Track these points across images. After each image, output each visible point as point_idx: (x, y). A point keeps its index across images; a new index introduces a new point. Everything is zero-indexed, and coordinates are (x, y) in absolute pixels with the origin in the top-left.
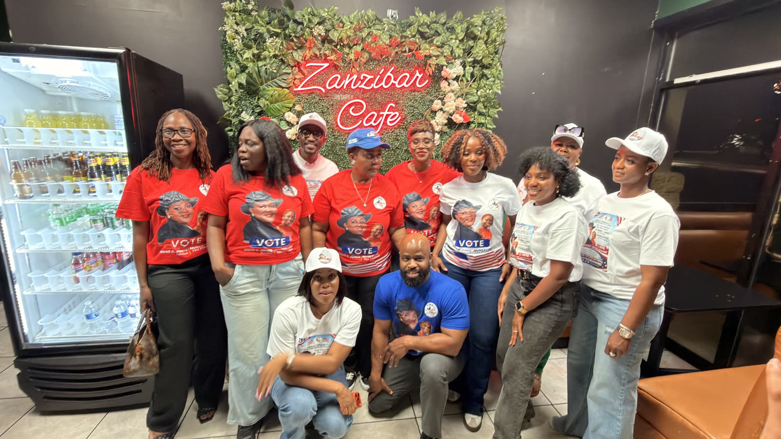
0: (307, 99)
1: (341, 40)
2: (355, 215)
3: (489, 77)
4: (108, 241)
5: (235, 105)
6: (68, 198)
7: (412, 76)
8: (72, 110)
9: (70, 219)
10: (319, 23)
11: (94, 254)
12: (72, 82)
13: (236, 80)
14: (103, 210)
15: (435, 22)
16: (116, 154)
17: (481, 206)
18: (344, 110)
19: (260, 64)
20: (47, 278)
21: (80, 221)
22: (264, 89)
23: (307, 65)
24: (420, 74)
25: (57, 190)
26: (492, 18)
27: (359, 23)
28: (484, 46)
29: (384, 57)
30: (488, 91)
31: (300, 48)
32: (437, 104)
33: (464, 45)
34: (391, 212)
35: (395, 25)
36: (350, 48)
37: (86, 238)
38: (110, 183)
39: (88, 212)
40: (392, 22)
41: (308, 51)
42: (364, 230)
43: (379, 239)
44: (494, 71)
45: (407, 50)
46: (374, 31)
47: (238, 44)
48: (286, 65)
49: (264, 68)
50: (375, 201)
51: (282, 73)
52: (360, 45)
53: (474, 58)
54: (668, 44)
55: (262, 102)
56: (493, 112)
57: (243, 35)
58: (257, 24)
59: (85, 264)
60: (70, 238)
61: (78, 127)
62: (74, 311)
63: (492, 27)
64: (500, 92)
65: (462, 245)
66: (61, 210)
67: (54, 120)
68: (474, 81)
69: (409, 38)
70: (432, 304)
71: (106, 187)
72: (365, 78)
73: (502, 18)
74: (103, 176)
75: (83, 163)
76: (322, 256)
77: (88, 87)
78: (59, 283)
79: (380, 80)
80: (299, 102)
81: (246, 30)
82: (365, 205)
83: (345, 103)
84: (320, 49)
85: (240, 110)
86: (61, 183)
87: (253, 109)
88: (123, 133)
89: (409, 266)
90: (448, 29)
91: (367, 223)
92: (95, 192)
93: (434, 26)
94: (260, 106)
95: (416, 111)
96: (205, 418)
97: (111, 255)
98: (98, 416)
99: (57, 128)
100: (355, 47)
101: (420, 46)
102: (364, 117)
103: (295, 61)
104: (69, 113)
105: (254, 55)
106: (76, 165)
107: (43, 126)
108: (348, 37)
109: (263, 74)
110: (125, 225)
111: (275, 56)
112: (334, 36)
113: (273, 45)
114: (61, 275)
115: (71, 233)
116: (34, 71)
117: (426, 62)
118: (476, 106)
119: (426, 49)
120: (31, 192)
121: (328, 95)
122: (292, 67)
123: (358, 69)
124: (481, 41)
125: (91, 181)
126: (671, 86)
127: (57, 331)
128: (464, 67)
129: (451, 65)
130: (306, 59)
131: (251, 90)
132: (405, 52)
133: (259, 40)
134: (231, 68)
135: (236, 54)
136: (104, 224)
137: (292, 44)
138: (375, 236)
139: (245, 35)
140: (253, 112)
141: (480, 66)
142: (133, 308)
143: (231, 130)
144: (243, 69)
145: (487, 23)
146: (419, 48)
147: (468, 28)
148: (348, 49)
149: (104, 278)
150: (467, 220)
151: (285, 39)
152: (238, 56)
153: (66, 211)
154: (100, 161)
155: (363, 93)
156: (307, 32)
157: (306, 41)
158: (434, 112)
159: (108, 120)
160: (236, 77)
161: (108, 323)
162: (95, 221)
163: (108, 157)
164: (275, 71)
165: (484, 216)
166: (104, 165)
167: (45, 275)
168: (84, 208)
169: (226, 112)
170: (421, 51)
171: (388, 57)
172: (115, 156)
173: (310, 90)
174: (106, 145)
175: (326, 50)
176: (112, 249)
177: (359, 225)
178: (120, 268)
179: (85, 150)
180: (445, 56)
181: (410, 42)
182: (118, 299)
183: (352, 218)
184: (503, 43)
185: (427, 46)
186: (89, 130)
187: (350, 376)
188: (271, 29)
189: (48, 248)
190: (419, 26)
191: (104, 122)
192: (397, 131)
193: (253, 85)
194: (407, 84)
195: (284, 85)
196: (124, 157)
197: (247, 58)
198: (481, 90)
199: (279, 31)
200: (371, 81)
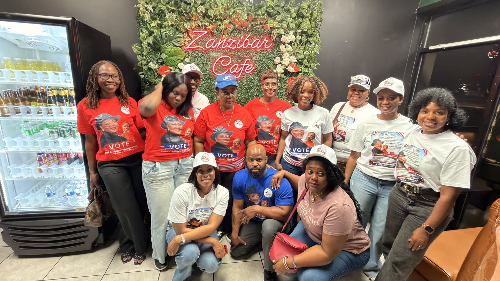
0: (193, 55)
1: (216, 16)
2: (222, 132)
3: (312, 42)
4: (61, 146)
5: (146, 57)
6: (34, 117)
7: (262, 41)
8: (36, 58)
9: (35, 131)
10: (201, 4)
11: (52, 154)
12: (35, 39)
13: (146, 41)
14: (57, 125)
15: (277, 6)
16: (66, 88)
17: (307, 127)
18: (217, 62)
19: (162, 30)
20: (20, 169)
21: (42, 132)
22: (165, 48)
23: (193, 32)
24: (267, 40)
25: (26, 112)
26: (314, 4)
27: (228, 5)
28: (309, 22)
29: (243, 28)
30: (311, 52)
31: (188, 20)
32: (278, 60)
33: (296, 21)
34: (246, 130)
35: (251, 7)
36: (222, 21)
37: (46, 143)
38: (62, 107)
39: (47, 126)
40: (249, 5)
41: (194, 23)
42: (228, 142)
43: (238, 147)
44: (315, 38)
45: (259, 24)
46: (237, 11)
47: (147, 17)
48: (179, 32)
49: (164, 34)
50: (236, 123)
51: (176, 37)
52: (228, 19)
53: (302, 30)
54: (426, 24)
55: (163, 56)
56: (314, 66)
57: (151, 11)
58: (160, 4)
59: (46, 161)
60: (35, 143)
61: (40, 70)
62: (39, 191)
63: (314, 10)
64: (318, 52)
65: (294, 151)
66: (30, 125)
67: (24, 65)
68: (302, 45)
69: (260, 16)
70: (269, 189)
71: (59, 110)
72: (231, 41)
73: (321, 4)
74: (57, 102)
75: (44, 94)
76: (203, 157)
77: (46, 43)
78: (29, 173)
79: (241, 43)
80: (188, 56)
81: (153, 7)
82: (229, 126)
83: (218, 58)
84: (202, 22)
85: (149, 61)
86: (29, 107)
87: (157, 60)
88: (71, 74)
89: (253, 165)
90: (285, 10)
91: (230, 138)
92: (52, 113)
93: (276, 8)
94: (162, 59)
95: (264, 64)
96: (126, 260)
97: (63, 155)
98: (56, 259)
99: (26, 70)
100: (225, 21)
101: (267, 21)
102: (230, 67)
103: (185, 29)
104: (34, 60)
105: (158, 24)
106: (39, 95)
107: (16, 68)
108: (220, 14)
109: (164, 37)
110: (72, 135)
111: (172, 26)
112: (211, 13)
113: (171, 18)
114: (30, 167)
115: (36, 140)
116: (10, 31)
117: (271, 32)
118: (303, 61)
119: (271, 24)
120: (9, 112)
121: (207, 52)
122: (183, 33)
123: (226, 35)
124: (307, 19)
125: (49, 106)
126: (427, 51)
127: (28, 204)
128: (296, 36)
129: (287, 34)
130: (193, 28)
131: (156, 48)
132: (258, 25)
133: (161, 14)
134: (143, 33)
135: (146, 24)
136: (58, 134)
137: (184, 18)
138: (235, 146)
139: (152, 11)
140: (157, 62)
141: (306, 36)
142: (78, 189)
143: (143, 74)
144: (151, 33)
145: (311, 7)
146: (267, 23)
147: (298, 10)
148: (220, 22)
149: (59, 169)
150: (298, 135)
151: (178, 14)
152: (147, 24)
153: (33, 125)
154: (55, 93)
155: (229, 52)
156: (193, 10)
157: (193, 16)
158: (276, 65)
159: (60, 65)
160: (146, 39)
161: (61, 199)
162: (52, 132)
163: (60, 90)
164: (172, 35)
165: (309, 133)
166: (58, 96)
167: (19, 167)
168: (45, 124)
169: (139, 62)
170: (268, 25)
171: (246, 28)
172: (65, 90)
173: (195, 48)
174: (59, 82)
175: (206, 22)
176: (64, 151)
177: (225, 139)
178: (69, 163)
179: (45, 85)
180: (283, 28)
181: (261, 18)
182: (68, 183)
183: (220, 134)
184: (321, 20)
185: (272, 22)
186: (47, 72)
187: (219, 234)
188: (170, 7)
189: (21, 150)
190: (266, 8)
191: (58, 67)
192: (252, 77)
193: (156, 44)
194: (258, 46)
195: (177, 45)
196: (71, 90)
197: (153, 27)
198: (306, 51)
199: (175, 9)
200: (235, 44)
